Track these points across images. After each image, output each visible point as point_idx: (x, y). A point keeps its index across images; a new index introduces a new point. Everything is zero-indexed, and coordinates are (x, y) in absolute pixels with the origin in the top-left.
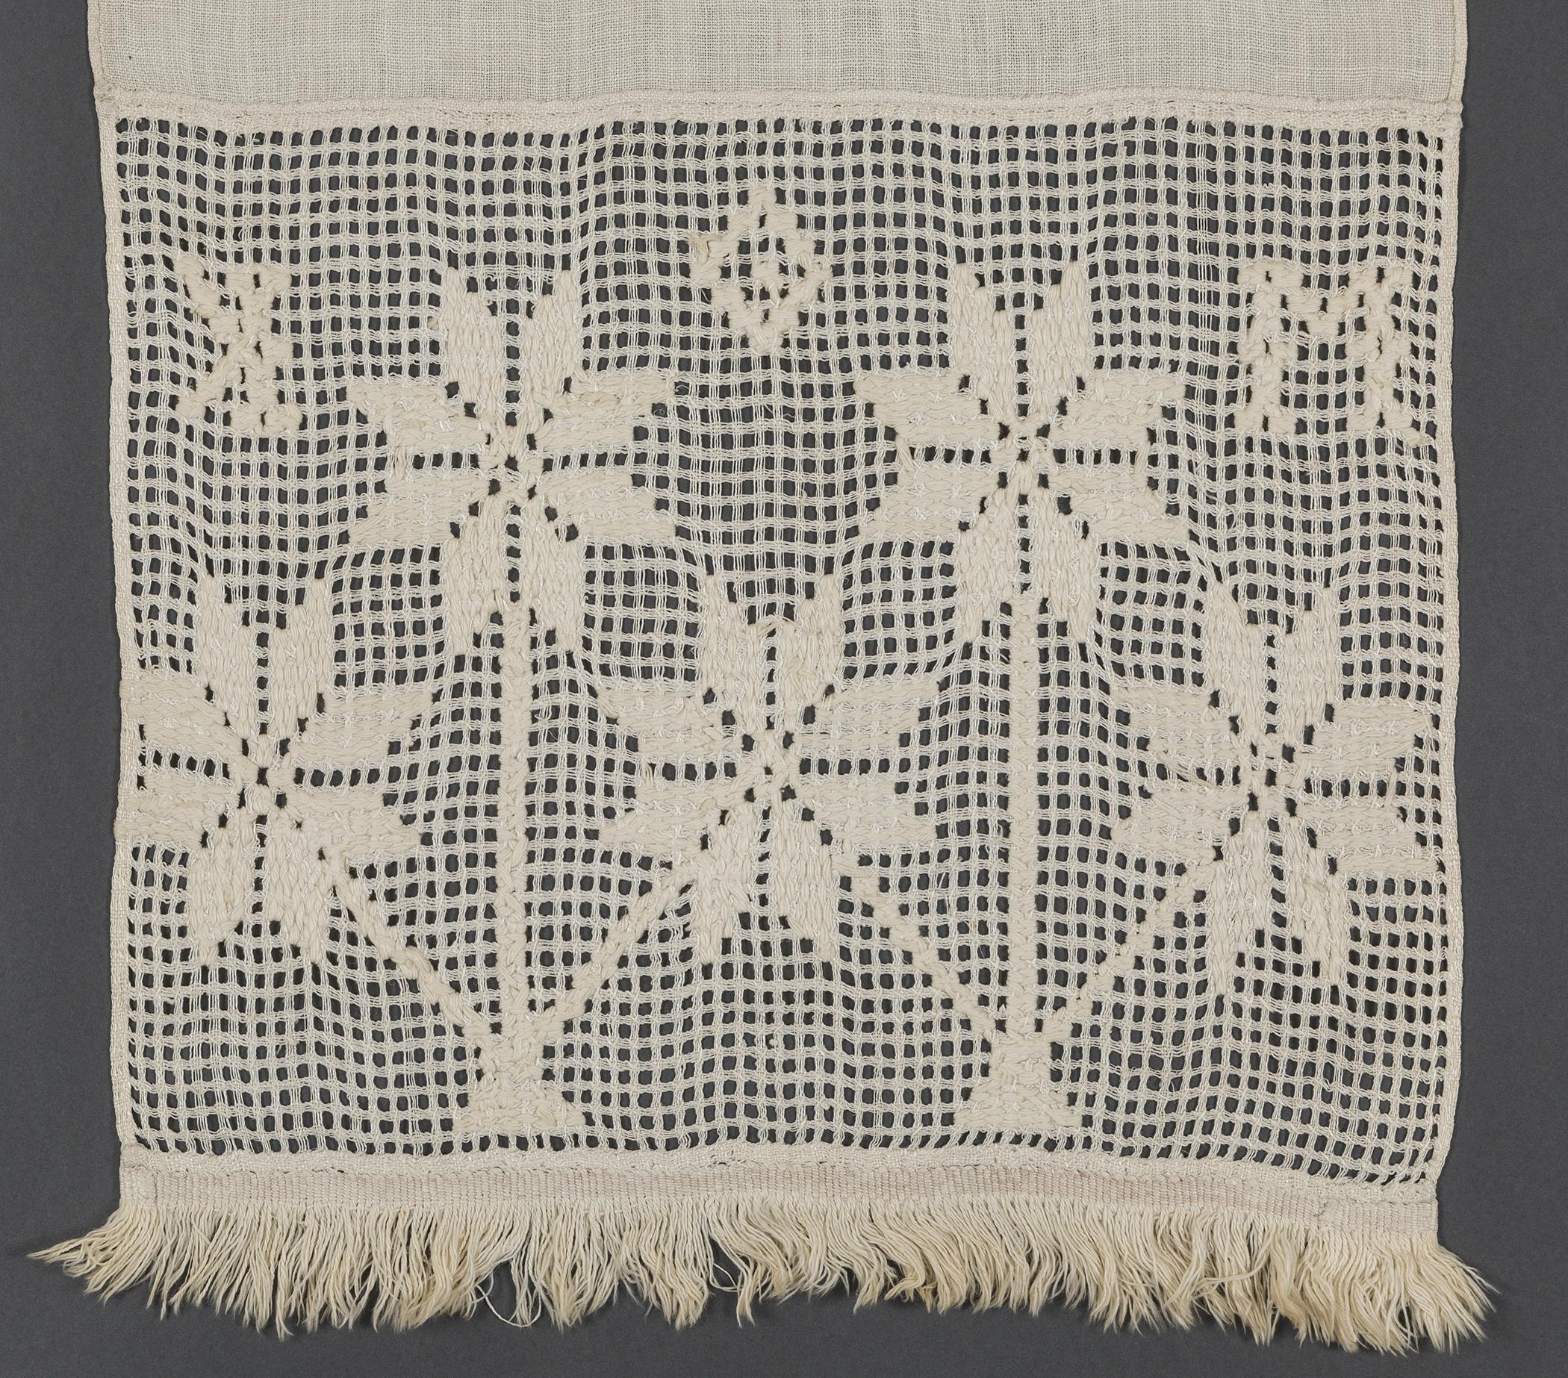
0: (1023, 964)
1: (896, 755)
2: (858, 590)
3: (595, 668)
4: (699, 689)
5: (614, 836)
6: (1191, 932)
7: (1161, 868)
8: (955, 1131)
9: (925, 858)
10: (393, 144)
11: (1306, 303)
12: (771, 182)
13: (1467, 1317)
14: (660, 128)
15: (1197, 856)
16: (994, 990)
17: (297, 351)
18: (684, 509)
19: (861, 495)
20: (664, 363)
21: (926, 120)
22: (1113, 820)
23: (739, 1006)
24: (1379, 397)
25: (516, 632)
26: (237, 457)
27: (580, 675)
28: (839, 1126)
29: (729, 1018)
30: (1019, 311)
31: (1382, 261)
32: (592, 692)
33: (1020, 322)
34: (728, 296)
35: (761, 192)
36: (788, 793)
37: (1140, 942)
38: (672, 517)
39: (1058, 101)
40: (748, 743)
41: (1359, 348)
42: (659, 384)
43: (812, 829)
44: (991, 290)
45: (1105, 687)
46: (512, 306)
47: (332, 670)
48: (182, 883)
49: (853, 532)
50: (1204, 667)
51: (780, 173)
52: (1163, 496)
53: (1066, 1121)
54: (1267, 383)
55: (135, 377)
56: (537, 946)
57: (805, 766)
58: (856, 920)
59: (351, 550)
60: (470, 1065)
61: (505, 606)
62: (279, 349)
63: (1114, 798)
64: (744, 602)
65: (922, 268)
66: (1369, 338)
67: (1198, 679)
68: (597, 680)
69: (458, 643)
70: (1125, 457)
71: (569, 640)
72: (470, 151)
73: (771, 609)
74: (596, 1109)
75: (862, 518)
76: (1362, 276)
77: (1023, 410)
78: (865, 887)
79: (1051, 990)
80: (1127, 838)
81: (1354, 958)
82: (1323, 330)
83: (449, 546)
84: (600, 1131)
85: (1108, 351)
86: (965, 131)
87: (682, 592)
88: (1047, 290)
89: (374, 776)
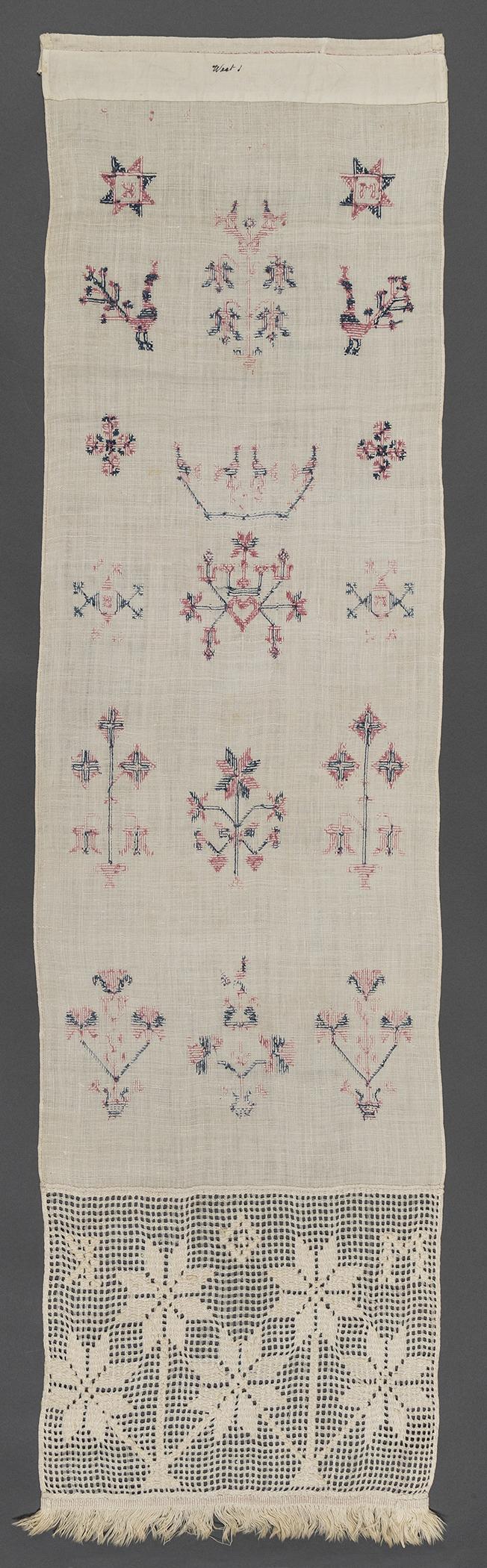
0: (311, 1438)
1: (276, 1378)
2: (266, 1331)
3: (188, 1356)
4: (218, 1361)
5: (191, 1406)
6: (360, 1427)
7: (352, 1409)
8: (290, 1487)
9: (283, 1408)
10: (130, 1201)
11: (398, 1246)
12: (243, 1213)
13: (438, 1534)
14: (210, 1197)
15: (363, 1405)
16: (302, 1446)
17: (101, 1263)
18: (216, 1309)
19: (268, 1304)
20: (211, 1266)
21: (289, 1194)
22: (339, 1395)
23: (227, 1453)
24: (419, 1271)
25: (164, 1347)
26: (81, 1295)
27: (184, 1359)
28: (256, 1485)
29: (224, 1456)
30: (316, 1250)
31: (420, 1232)
32: (187, 1363)
33: (316, 1254)
34: (230, 1247)
35: (241, 1215)
36: (244, 1391)
37: (345, 1431)
38: (212, 1311)
39: (328, 1189)
40: (233, 1377)
41: (414, 1256)
42: (209, 1273)
43: (250, 1401)
44: (308, 1244)
45: (338, 1358)
46: (166, 1250)
47: (109, 1358)
48: (61, 1419)
49: (265, 1315)
50: (367, 1351)
51: (246, 1210)
52: (356, 1302)
53: (323, 1483)
54: (387, 1268)
55: (52, 1271)
56: (168, 1437)
57: (249, 1383)
58: (262, 1427)
59: (115, 1323)
60: (146, 1470)
61: (161, 1339)
62: (96, 1263)
63: (339, 1389)
64: (233, 1335)
65: (288, 1238)
66: (417, 1253)
67: (365, 1354)
68: (189, 1360)
69: (147, 1350)
70: (346, 1292)
71: (180, 1348)
72: (153, 1203)
73: (240, 1337)
74: (184, 1481)
75: (268, 1311)
76: (415, 1236)
77: (317, 1279)
78: (265, 1417)
79: (319, 1446)
80: (343, 1401)
81: (408, 1432)
82: (404, 1253)
83: (145, 1321)
84: (185, 1487)
85: (342, 1261)
86: (300, 1197)
87: (214, 1333)
88: (324, 1244)
89: (120, 1390)
